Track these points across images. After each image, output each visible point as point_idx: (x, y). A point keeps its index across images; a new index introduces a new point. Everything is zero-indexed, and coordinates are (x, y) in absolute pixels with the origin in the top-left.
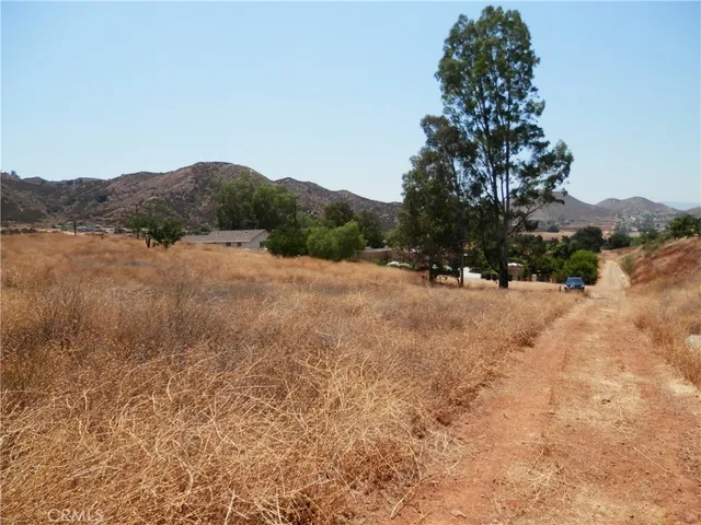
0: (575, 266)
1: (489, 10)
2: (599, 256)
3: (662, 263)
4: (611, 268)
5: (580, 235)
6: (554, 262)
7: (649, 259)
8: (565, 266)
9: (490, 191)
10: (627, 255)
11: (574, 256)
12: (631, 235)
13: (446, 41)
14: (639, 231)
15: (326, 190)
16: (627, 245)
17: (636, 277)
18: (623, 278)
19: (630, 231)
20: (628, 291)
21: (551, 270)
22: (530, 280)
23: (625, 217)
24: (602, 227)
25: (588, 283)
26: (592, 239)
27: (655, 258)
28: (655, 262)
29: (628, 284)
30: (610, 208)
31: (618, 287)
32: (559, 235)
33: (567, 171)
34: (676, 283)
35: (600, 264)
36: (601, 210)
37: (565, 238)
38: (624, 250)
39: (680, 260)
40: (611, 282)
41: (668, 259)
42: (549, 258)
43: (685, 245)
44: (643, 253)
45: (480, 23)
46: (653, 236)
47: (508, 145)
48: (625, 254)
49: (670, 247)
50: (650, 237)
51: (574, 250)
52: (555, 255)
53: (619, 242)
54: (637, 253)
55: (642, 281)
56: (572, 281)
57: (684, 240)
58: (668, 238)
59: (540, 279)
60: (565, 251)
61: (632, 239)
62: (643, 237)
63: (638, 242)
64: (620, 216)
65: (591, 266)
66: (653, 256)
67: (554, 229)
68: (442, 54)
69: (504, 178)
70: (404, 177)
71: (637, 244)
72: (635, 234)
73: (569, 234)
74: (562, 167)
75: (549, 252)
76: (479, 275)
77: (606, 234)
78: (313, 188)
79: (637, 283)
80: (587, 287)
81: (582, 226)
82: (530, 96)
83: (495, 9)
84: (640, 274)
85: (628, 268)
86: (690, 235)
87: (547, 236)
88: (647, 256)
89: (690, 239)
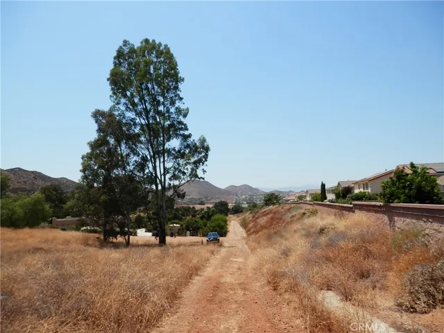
0: (214, 224)
1: (147, 41)
2: (227, 218)
3: (263, 221)
4: (234, 225)
5: (216, 206)
6: (201, 222)
7: (255, 219)
8: (208, 225)
9: (151, 169)
10: (243, 216)
11: (213, 218)
12: (243, 206)
13: (115, 58)
14: (247, 203)
15: (49, 178)
16: (242, 212)
17: (249, 230)
18: (241, 232)
19: (243, 204)
20: (247, 239)
21: (198, 228)
22: (185, 236)
23: (239, 196)
24: (228, 201)
25: (222, 236)
26: (223, 208)
27: (257, 218)
28: (258, 220)
29: (245, 235)
30: (232, 191)
31: (239, 237)
32: (204, 207)
33: (206, 157)
34: (275, 233)
35: (228, 222)
36: (227, 192)
37: (208, 208)
38: (240, 214)
39: (272, 218)
40: (236, 234)
41: (265, 218)
42: (197, 220)
43: (273, 210)
44: (251, 216)
45: (140, 48)
46: (255, 206)
47: (163, 136)
48: (242, 216)
49: (265, 211)
50: (253, 207)
51: (212, 215)
52: (202, 218)
53: (237, 210)
54: (248, 215)
55: (253, 232)
56: (212, 235)
57: (271, 207)
58: (263, 206)
59: (192, 235)
60: (208, 216)
61: (244, 208)
62: (249, 206)
63: (247, 210)
64: (237, 195)
65: (223, 224)
66: (257, 216)
67: (202, 203)
68: (112, 67)
69: (162, 160)
70: (83, 158)
71: (247, 211)
72: (245, 205)
73: (211, 206)
74: (203, 154)
75: (198, 216)
76: (150, 234)
77: (230, 206)
78: (37, 176)
79: (251, 234)
80: (221, 239)
81: (218, 201)
82: (178, 104)
83: (151, 41)
84: (251, 228)
85: (244, 225)
86: (274, 204)
87: (198, 207)
88: (253, 217)
89: (275, 206)
